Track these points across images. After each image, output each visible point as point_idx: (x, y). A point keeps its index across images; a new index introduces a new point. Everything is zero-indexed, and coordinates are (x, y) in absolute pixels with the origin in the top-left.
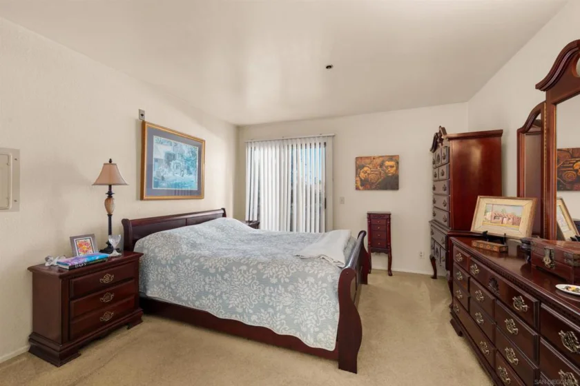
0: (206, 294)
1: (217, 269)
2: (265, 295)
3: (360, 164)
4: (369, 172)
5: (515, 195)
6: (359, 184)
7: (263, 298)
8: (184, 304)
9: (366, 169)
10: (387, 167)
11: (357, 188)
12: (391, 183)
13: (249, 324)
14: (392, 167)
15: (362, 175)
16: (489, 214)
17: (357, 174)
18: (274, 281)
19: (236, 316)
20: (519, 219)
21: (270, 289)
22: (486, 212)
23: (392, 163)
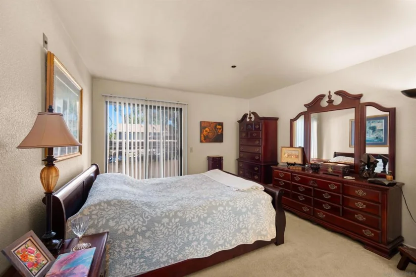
0: (189, 243)
1: (200, 218)
2: (240, 222)
3: (203, 125)
4: (208, 131)
5: (289, 146)
6: (203, 138)
7: (238, 225)
8: (166, 265)
9: (207, 129)
10: (218, 129)
11: (201, 142)
12: (219, 138)
13: (231, 248)
14: (220, 129)
15: (205, 133)
16: (286, 154)
17: (201, 132)
18: (244, 210)
19: (219, 248)
20: (298, 156)
21: (242, 217)
22: (285, 153)
23: (220, 127)
